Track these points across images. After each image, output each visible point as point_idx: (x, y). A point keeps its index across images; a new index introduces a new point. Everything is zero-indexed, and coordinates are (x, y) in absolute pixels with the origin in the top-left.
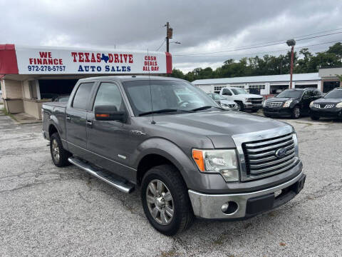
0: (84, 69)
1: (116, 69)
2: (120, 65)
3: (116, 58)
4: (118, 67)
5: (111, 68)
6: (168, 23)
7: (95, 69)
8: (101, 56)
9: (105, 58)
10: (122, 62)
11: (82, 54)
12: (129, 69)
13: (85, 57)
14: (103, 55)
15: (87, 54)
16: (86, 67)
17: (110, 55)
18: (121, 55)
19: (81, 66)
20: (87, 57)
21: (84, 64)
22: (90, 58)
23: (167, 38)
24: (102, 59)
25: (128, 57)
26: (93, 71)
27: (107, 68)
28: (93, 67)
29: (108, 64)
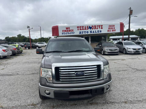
0: (81, 33)
1: (95, 32)
2: (97, 30)
3: (95, 27)
4: (95, 31)
5: (92, 32)
6: (130, 8)
7: (86, 33)
8: (89, 27)
9: (90, 28)
10: (97, 29)
11: (81, 27)
12: (101, 31)
13: (82, 28)
14: (89, 26)
15: (83, 27)
16: (82, 32)
17: (92, 26)
18: (97, 26)
19: (80, 32)
20: (83, 28)
21: (81, 31)
22: (84, 28)
23: (130, 15)
24: (89, 28)
25: (101, 27)
26: (85, 33)
27: (91, 32)
28: (85, 32)
29: (91, 30)
